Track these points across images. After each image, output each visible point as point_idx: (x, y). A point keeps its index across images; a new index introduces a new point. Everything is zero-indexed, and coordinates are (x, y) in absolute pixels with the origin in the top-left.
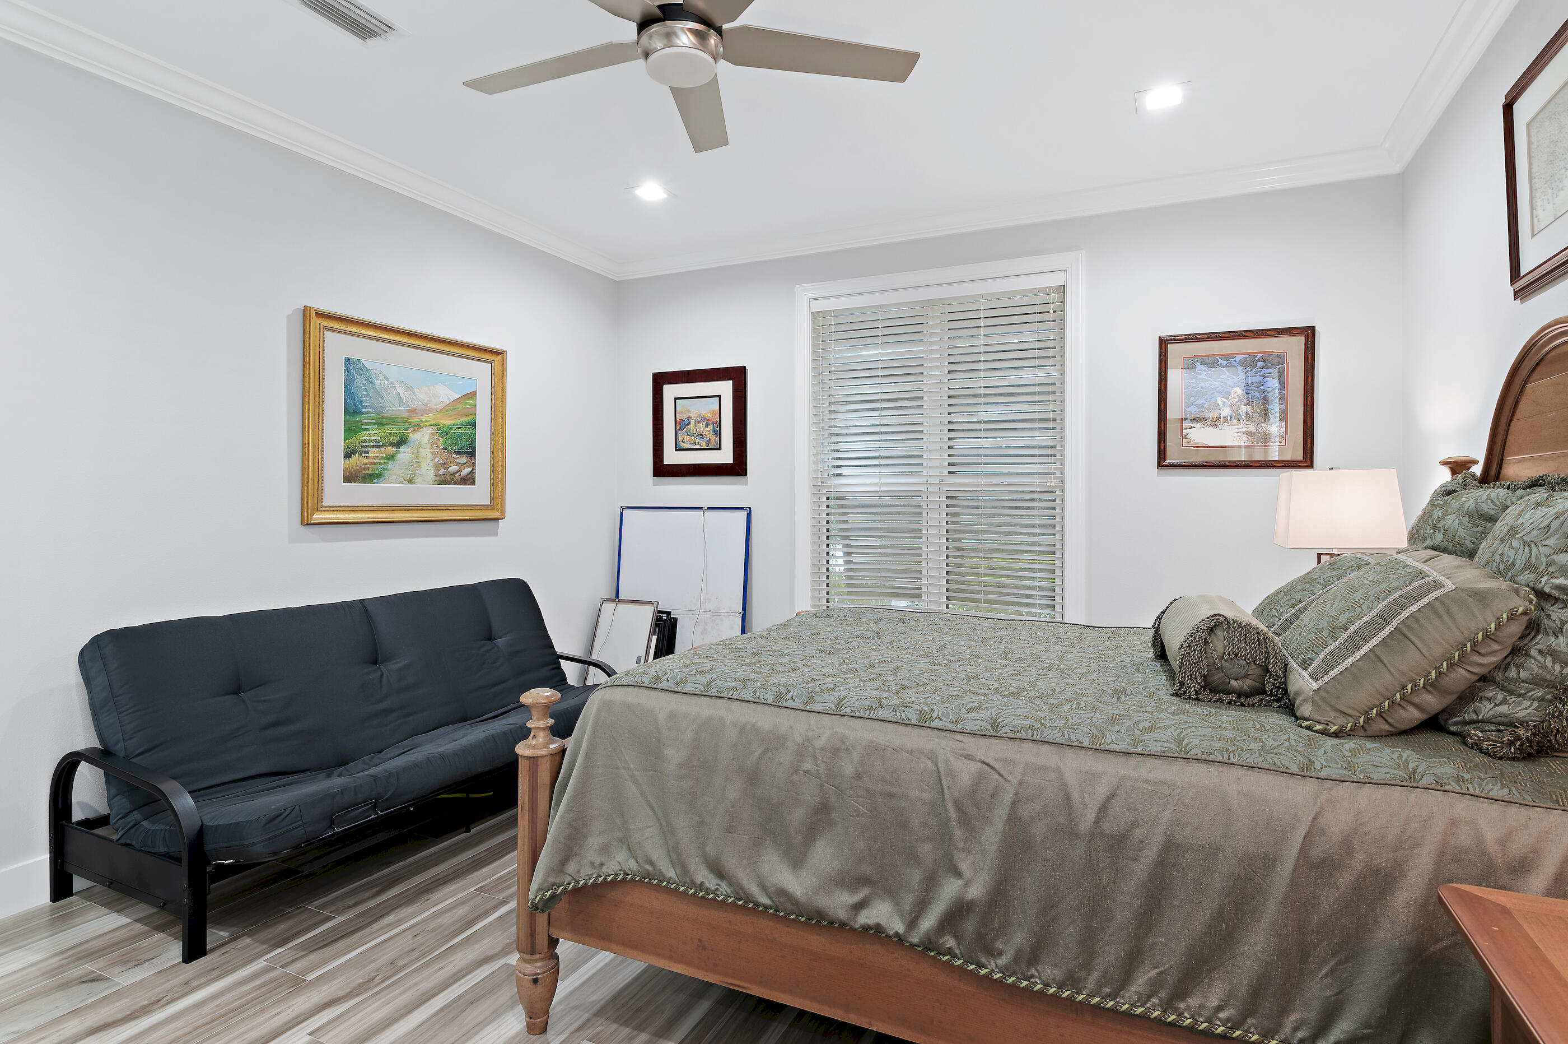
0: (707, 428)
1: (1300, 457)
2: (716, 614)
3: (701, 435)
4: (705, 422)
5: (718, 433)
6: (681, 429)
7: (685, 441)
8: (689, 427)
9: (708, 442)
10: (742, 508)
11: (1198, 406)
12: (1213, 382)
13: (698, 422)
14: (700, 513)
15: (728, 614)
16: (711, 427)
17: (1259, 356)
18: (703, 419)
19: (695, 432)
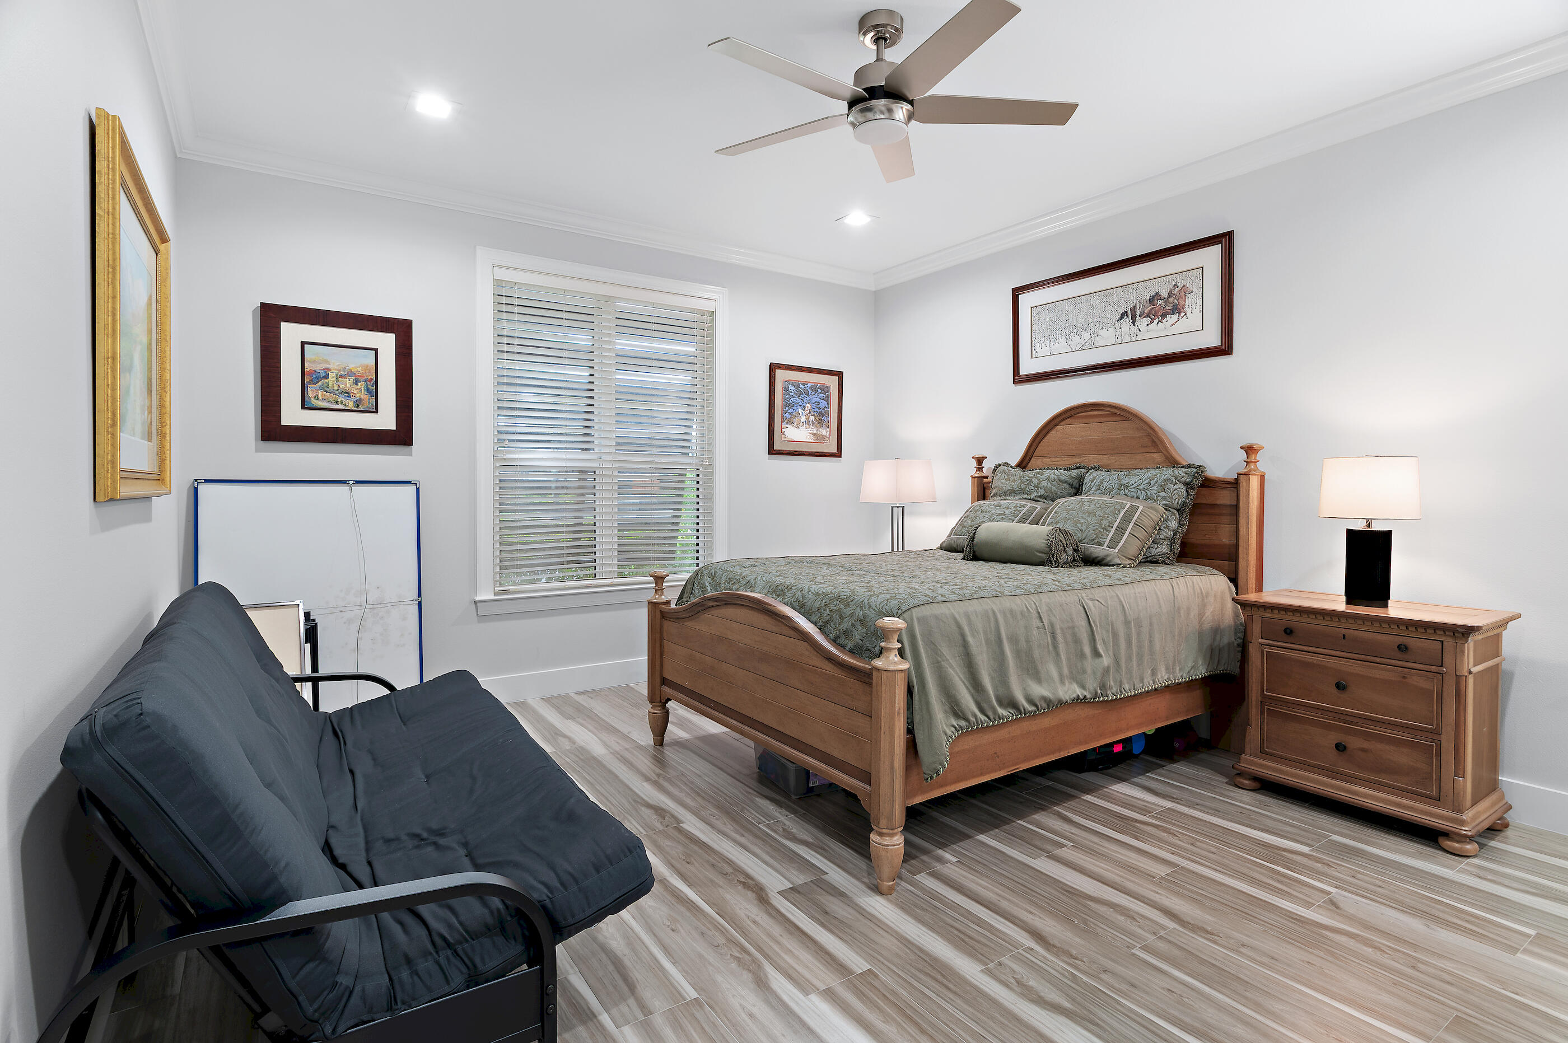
0: (357, 385)
1: (835, 451)
2: (379, 606)
3: (346, 393)
4: (354, 378)
5: (374, 392)
6: (313, 382)
7: (320, 398)
8: (326, 381)
9: (358, 403)
10: (409, 482)
11: (790, 413)
12: (797, 399)
13: (342, 376)
14: (345, 489)
15: (396, 604)
16: (362, 385)
17: (819, 385)
18: (350, 373)
19: (336, 388)
